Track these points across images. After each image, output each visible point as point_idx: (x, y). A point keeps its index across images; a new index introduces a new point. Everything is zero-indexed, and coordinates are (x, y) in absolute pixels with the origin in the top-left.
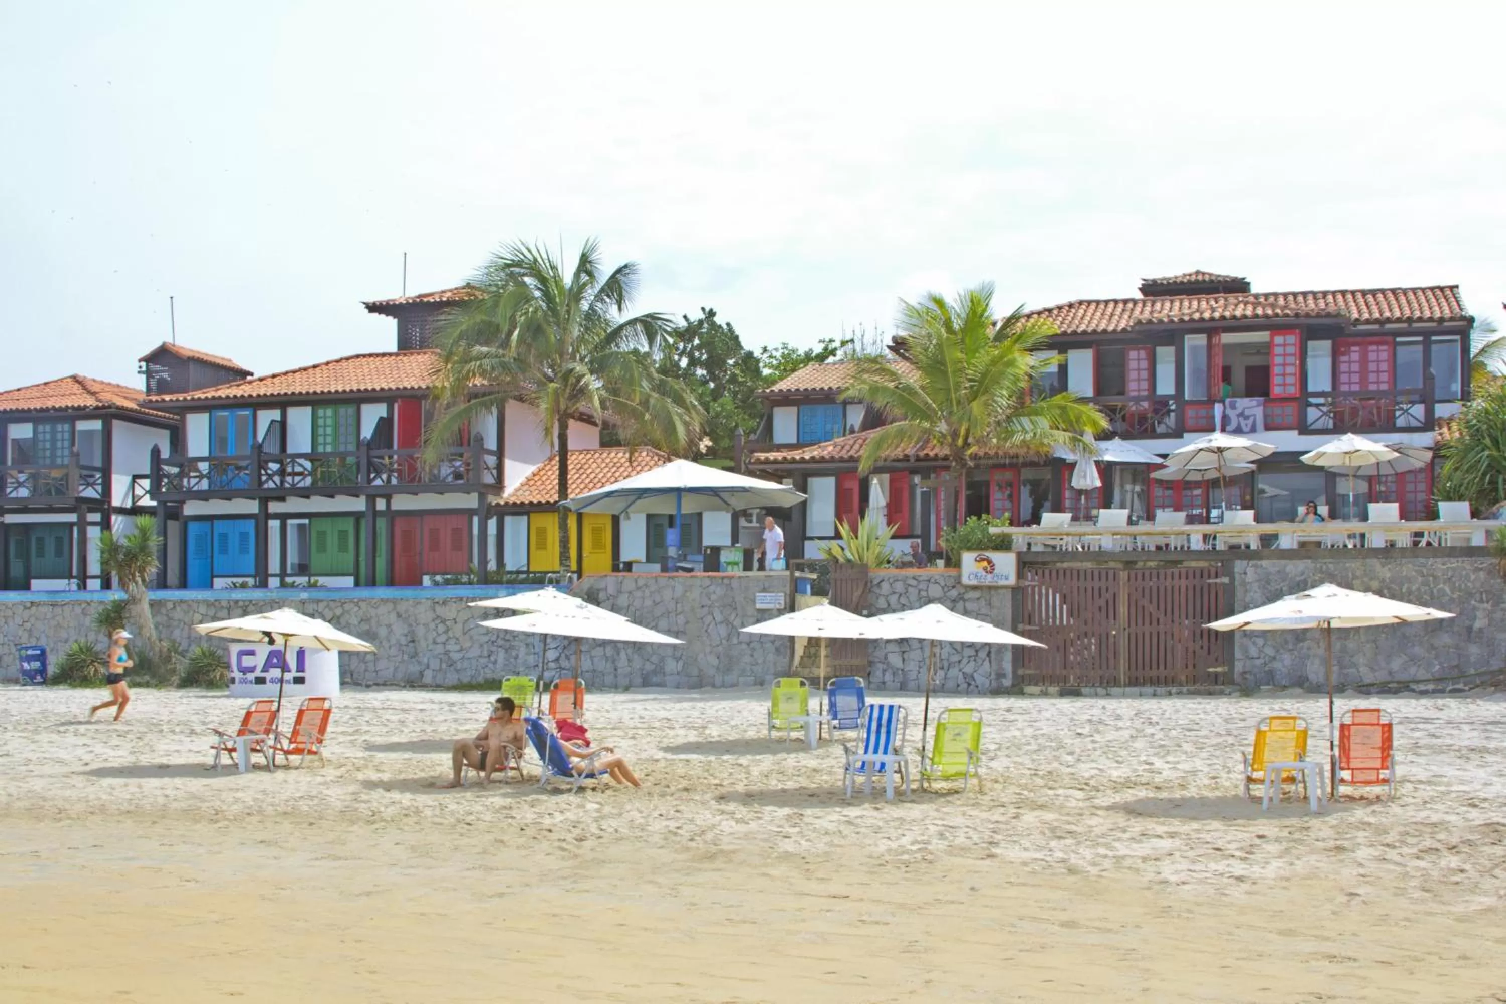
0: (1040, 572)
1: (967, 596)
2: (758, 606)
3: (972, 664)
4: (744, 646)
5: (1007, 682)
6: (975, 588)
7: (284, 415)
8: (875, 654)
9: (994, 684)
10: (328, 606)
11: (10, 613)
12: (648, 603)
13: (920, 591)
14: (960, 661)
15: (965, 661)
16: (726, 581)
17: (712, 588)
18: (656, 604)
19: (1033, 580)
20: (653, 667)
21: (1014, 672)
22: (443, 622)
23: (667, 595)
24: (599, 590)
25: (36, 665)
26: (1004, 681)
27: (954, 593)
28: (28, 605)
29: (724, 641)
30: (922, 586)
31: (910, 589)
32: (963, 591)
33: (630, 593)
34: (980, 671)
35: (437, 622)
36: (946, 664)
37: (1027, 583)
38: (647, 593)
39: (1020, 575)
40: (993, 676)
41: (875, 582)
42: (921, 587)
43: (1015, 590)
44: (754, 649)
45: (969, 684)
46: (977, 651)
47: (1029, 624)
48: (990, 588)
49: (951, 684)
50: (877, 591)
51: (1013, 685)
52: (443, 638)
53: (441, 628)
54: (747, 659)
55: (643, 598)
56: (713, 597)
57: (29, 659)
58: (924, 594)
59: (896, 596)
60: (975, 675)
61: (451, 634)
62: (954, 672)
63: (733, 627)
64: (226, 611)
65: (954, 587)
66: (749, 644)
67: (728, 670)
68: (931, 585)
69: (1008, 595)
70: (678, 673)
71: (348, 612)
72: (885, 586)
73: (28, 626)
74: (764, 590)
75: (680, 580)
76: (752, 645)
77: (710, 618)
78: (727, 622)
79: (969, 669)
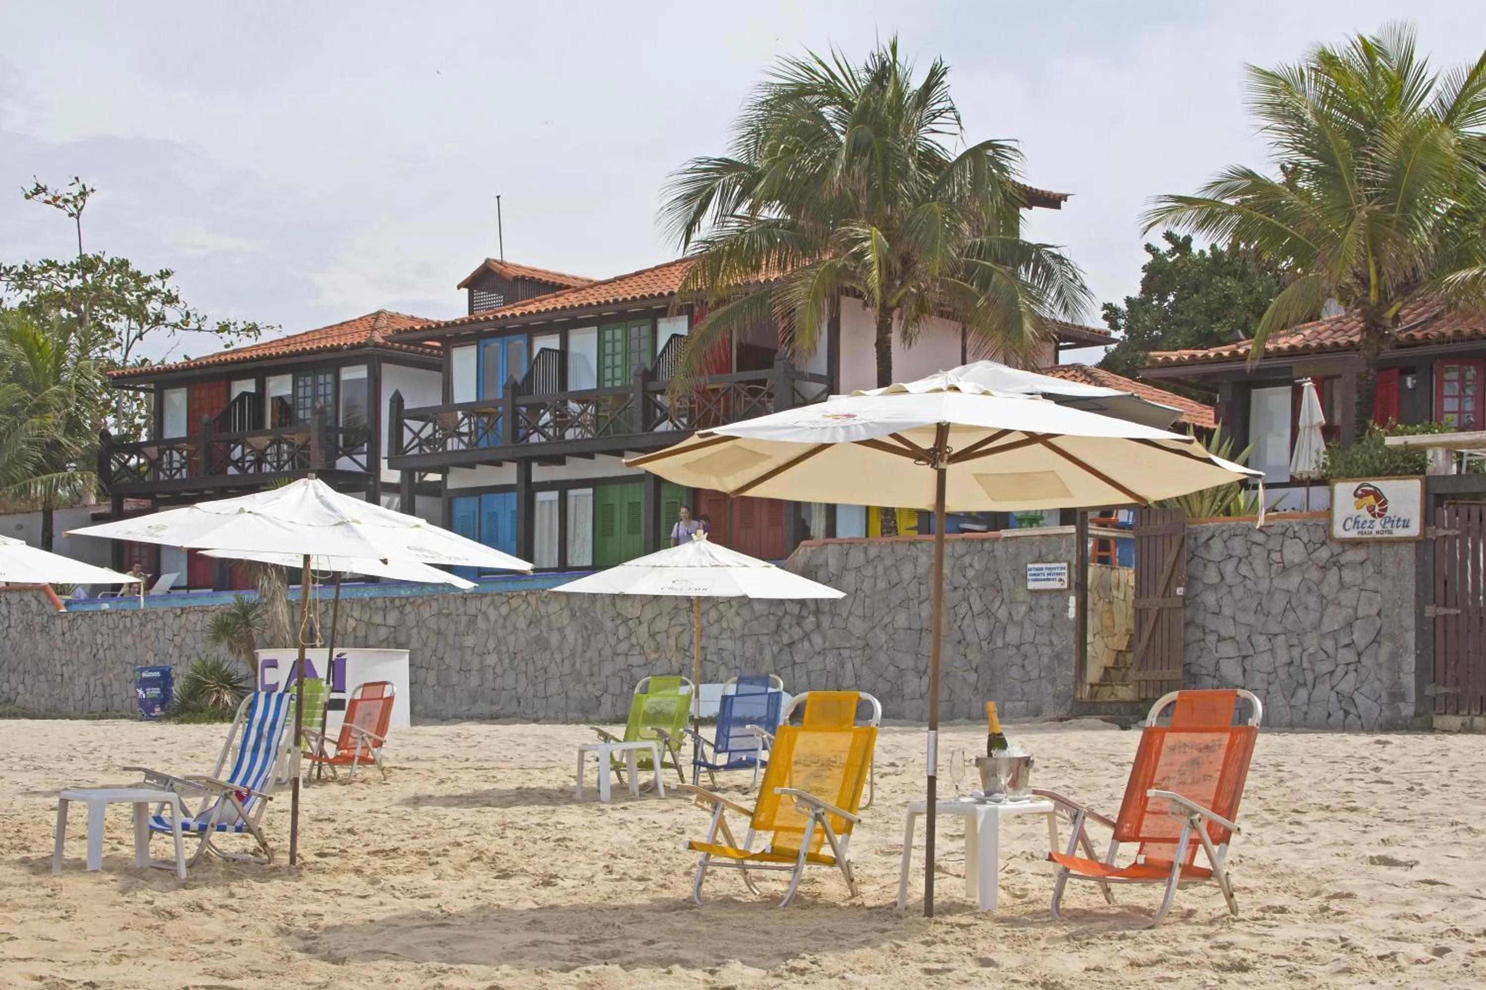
0: (1463, 511)
1: (1343, 559)
2: (1031, 585)
3: (1352, 676)
4: (1012, 651)
5: (1407, 709)
6: (1356, 543)
7: (564, 342)
8: (1201, 662)
9: (1387, 713)
10: (492, 603)
11: (160, 623)
12: (882, 585)
13: (1269, 552)
14: (1332, 673)
15: (1340, 671)
16: (987, 546)
17: (967, 560)
18: (892, 586)
19: (1452, 526)
20: (888, 686)
21: (1419, 690)
22: (625, 622)
23: (907, 572)
24: (817, 566)
25: (155, 691)
26: (1402, 706)
27: (1323, 554)
28: (179, 612)
29: (984, 643)
30: (1273, 544)
31: (1255, 550)
32: (1337, 549)
33: (858, 569)
34: (1365, 689)
35: (618, 622)
36: (1310, 677)
37: (1442, 532)
38: (880, 569)
39: (1428, 518)
40: (1385, 698)
41: (1203, 539)
42: (1271, 545)
43: (1419, 543)
44: (1025, 657)
45: (1347, 713)
46: (1359, 655)
47: (1445, 605)
48: (1379, 542)
49: (1317, 713)
50: (1204, 554)
51: (1417, 714)
52: (623, 647)
53: (622, 631)
54: (1016, 672)
55: (875, 577)
56: (970, 573)
57: (145, 683)
58: (1276, 556)
59: (1234, 561)
60: (1358, 698)
61: (634, 641)
62: (1323, 691)
63: (997, 620)
64: (381, 613)
65: (1323, 544)
66: (1018, 648)
67: (989, 691)
68: (1288, 542)
69: (1408, 554)
70: (922, 696)
71: (516, 610)
72: (1217, 547)
73: (178, 640)
74: (1040, 559)
75: (924, 545)
76: (1023, 648)
77: (965, 605)
78: (987, 612)
79: (1345, 686)
